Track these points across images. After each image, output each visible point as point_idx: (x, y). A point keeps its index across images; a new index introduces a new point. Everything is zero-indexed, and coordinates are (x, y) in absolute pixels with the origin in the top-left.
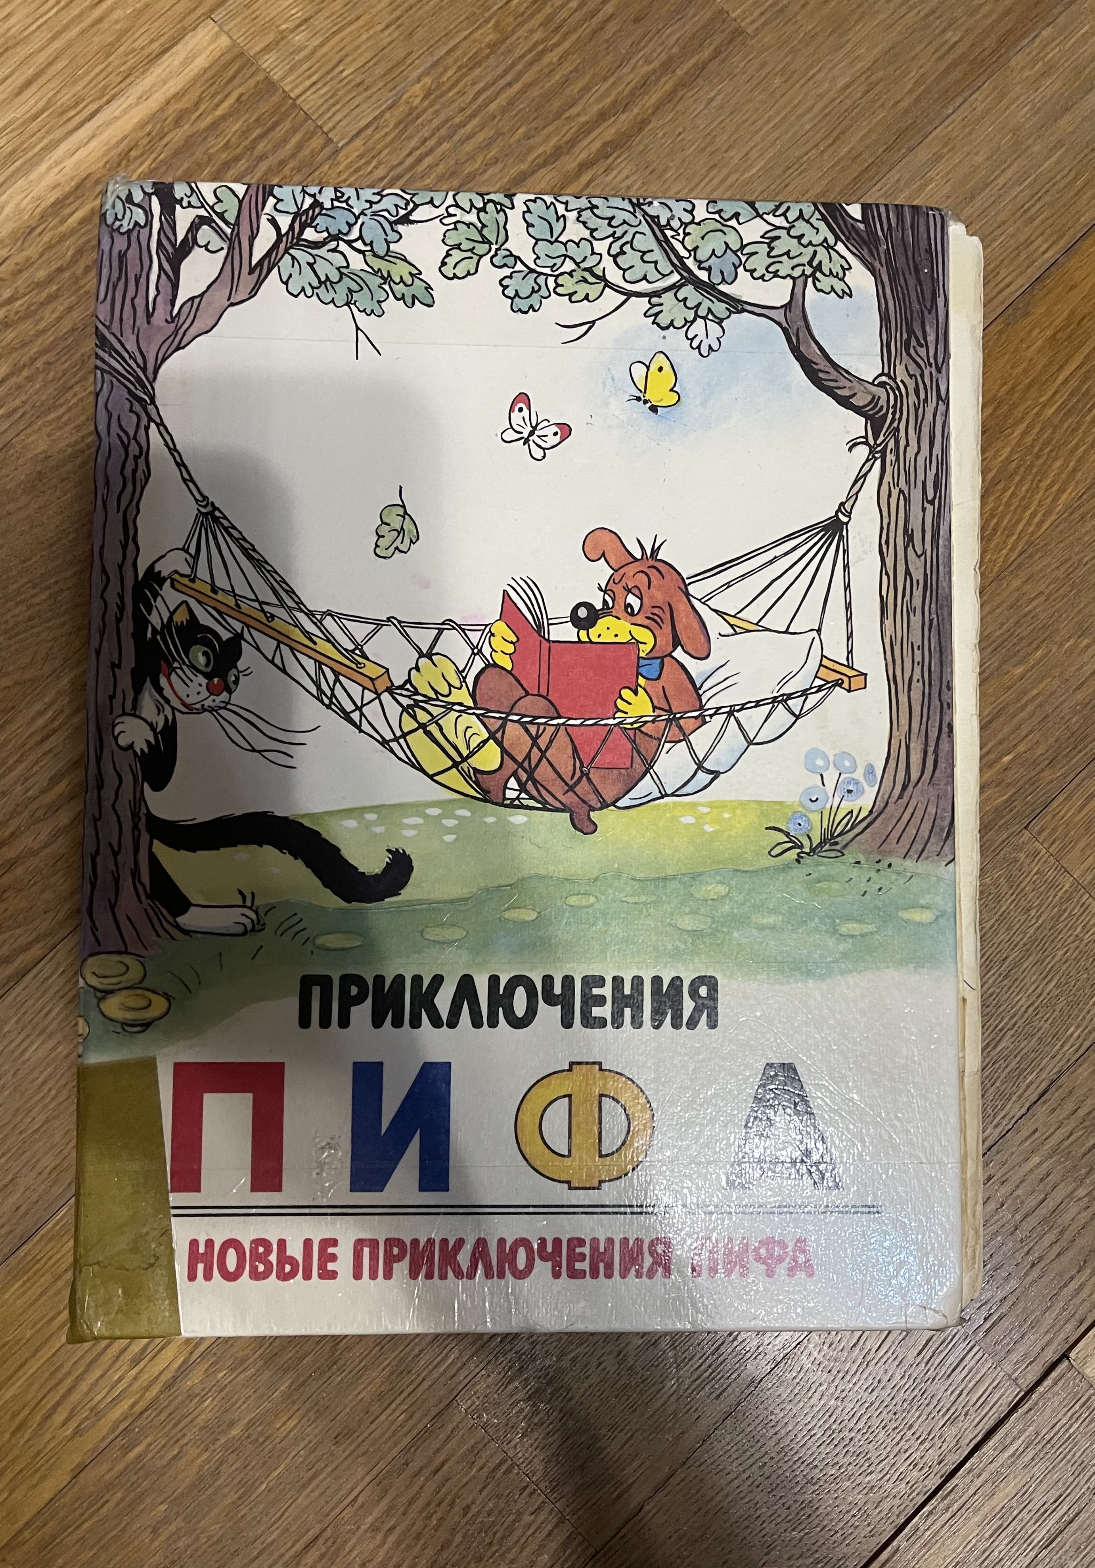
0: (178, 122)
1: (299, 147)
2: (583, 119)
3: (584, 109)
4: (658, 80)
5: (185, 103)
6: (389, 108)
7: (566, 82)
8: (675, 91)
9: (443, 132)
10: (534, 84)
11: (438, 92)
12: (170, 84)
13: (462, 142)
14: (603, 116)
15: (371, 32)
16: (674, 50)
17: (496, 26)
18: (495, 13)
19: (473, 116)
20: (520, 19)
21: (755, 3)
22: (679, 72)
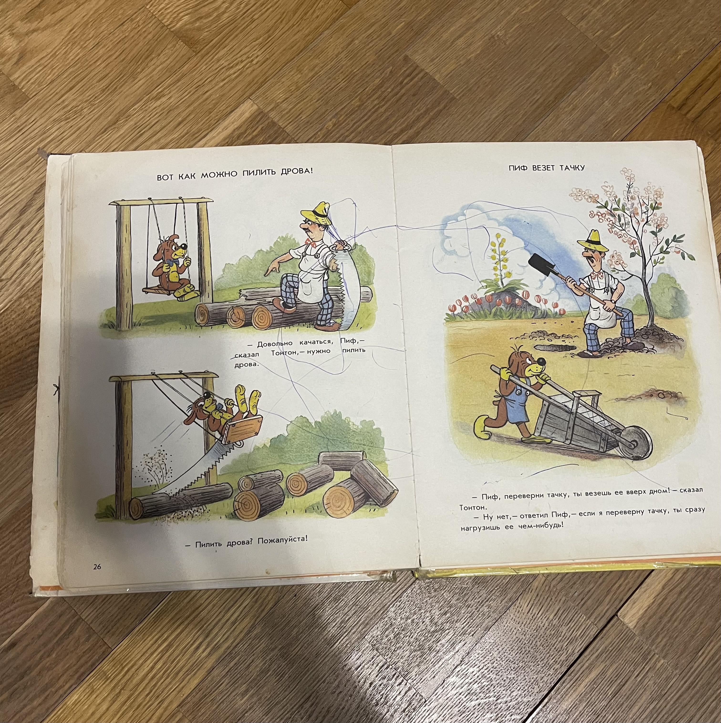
2: (395, 132)
3: (395, 129)
4: (423, 117)
5: (241, 131)
6: (320, 130)
7: (387, 119)
8: (429, 121)
10: (375, 120)
11: (338, 124)
12: (235, 124)
16: (429, 106)
17: (360, 99)
18: (359, 94)
19: (352, 132)
20: (369, 97)
21: (458, 88)
22: (431, 114)
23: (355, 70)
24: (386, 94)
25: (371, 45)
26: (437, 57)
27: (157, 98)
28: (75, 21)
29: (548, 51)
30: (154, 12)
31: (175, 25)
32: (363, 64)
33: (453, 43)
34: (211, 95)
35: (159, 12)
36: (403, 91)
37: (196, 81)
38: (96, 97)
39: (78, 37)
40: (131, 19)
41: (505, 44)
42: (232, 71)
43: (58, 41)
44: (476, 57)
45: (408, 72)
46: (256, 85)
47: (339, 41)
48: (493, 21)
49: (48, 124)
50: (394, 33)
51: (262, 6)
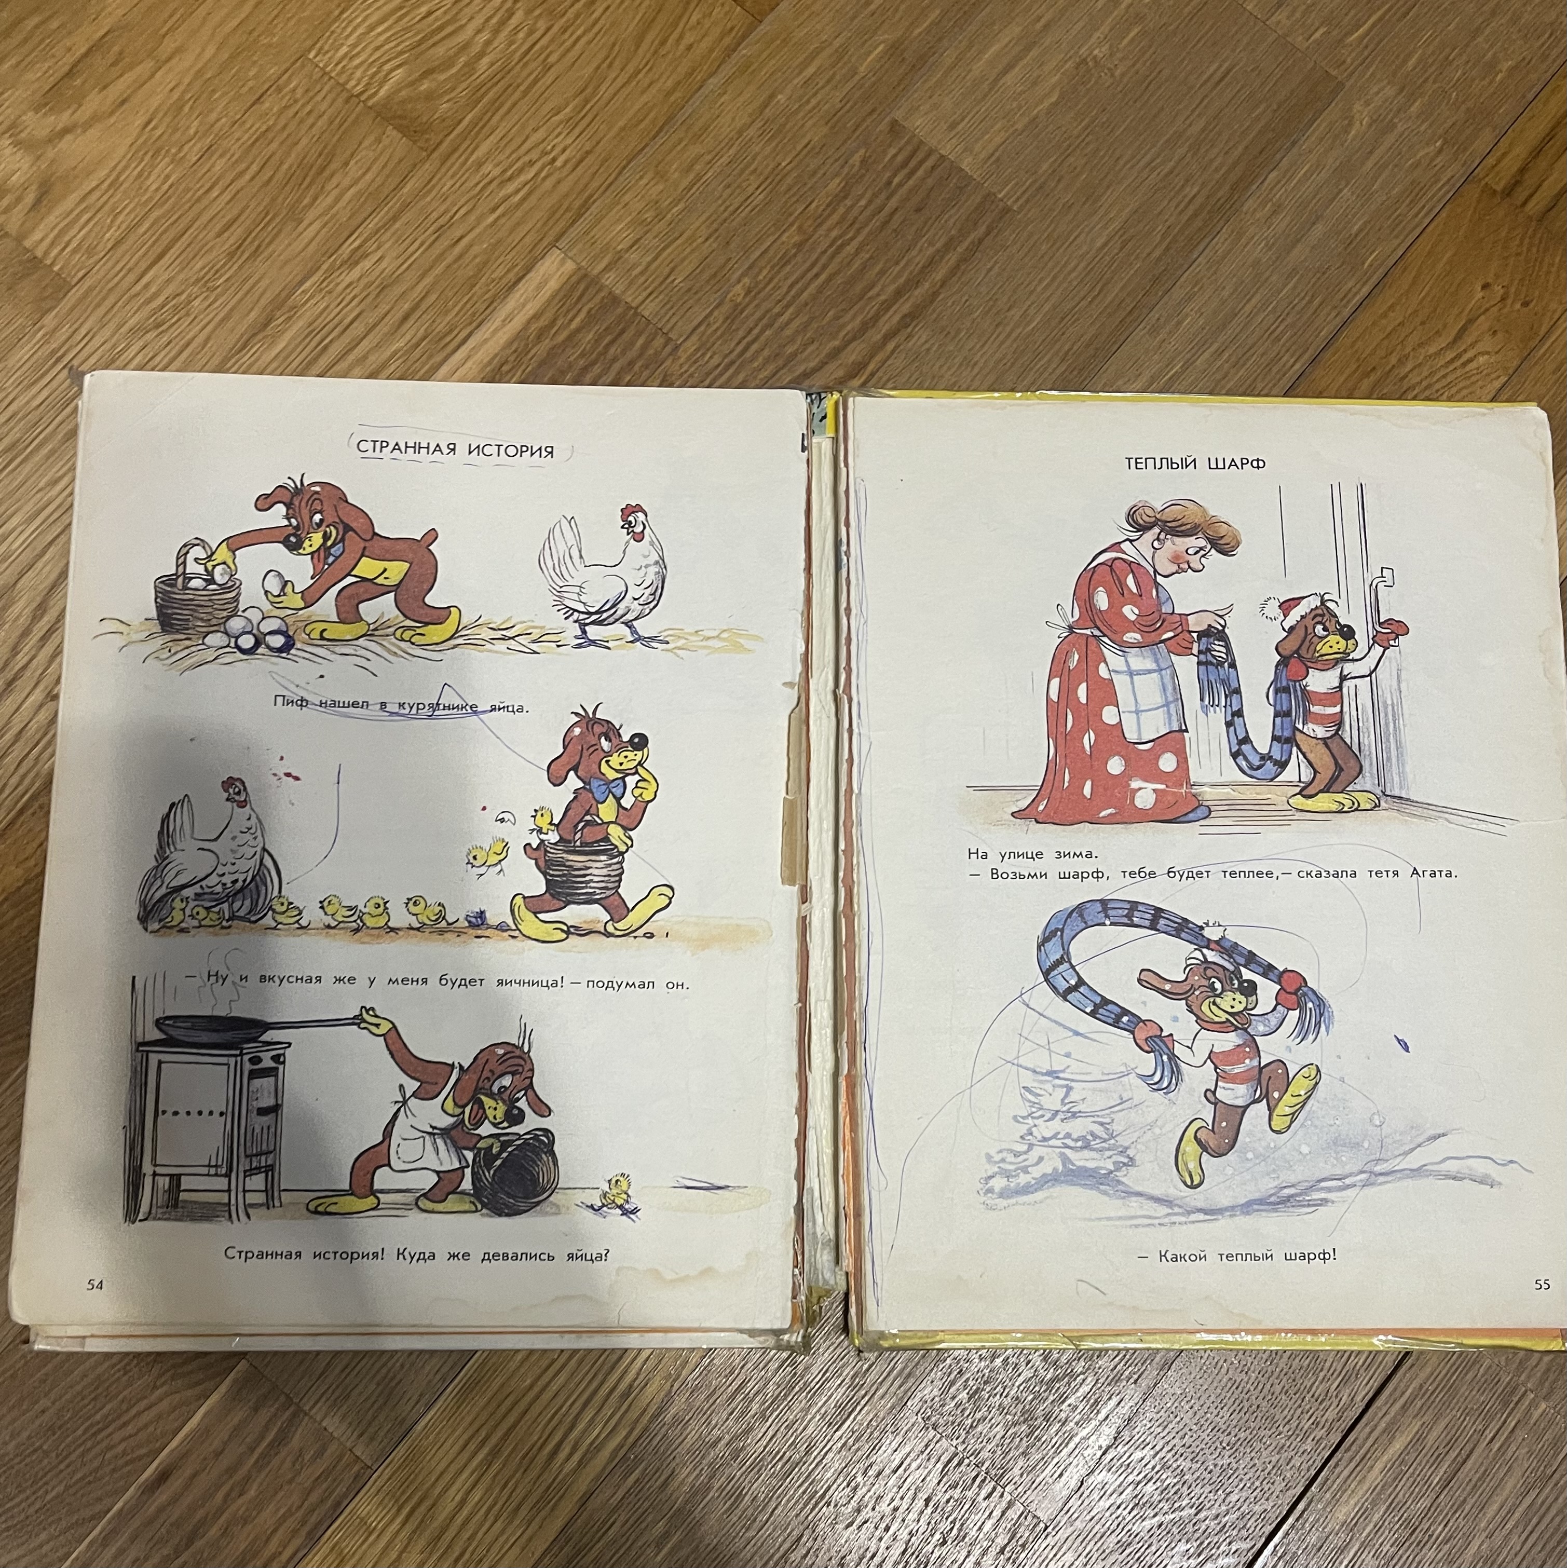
0: (539, 337)
1: (645, 347)
2: (883, 298)
3: (882, 290)
4: (942, 258)
5: (542, 322)
6: (716, 307)
7: (864, 268)
8: (957, 267)
9: (765, 321)
10: (837, 272)
11: (756, 291)
12: (528, 307)
13: (782, 329)
14: (898, 294)
15: (695, 245)
16: (953, 232)
17: (800, 228)
18: (797, 218)
19: (787, 307)
20: (819, 221)
21: (1017, 184)
22: (959, 250)
23: (784, 164)
24: (855, 212)
25: (814, 102)
26: (963, 120)
27: (352, 261)
28: (155, 102)
29: (1209, 85)
30: (326, 66)
31: (375, 93)
32: (799, 148)
33: (996, 80)
34: (470, 246)
35: (337, 64)
36: (893, 203)
37: (435, 215)
38: (217, 272)
39: (165, 137)
40: (276, 86)
41: (1112, 75)
42: (510, 188)
43: (122, 151)
44: (1049, 112)
45: (900, 158)
46: (569, 215)
47: (741, 99)
48: (1081, 24)
49: (118, 340)
50: (862, 69)
51: (563, 33)
